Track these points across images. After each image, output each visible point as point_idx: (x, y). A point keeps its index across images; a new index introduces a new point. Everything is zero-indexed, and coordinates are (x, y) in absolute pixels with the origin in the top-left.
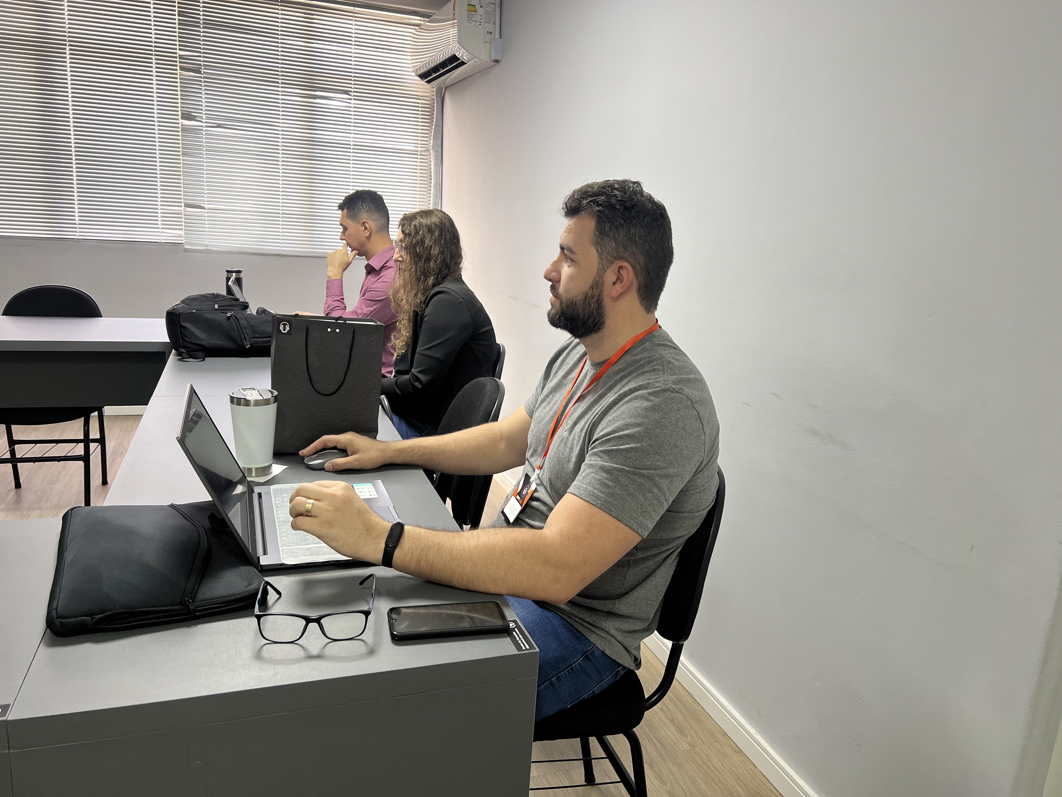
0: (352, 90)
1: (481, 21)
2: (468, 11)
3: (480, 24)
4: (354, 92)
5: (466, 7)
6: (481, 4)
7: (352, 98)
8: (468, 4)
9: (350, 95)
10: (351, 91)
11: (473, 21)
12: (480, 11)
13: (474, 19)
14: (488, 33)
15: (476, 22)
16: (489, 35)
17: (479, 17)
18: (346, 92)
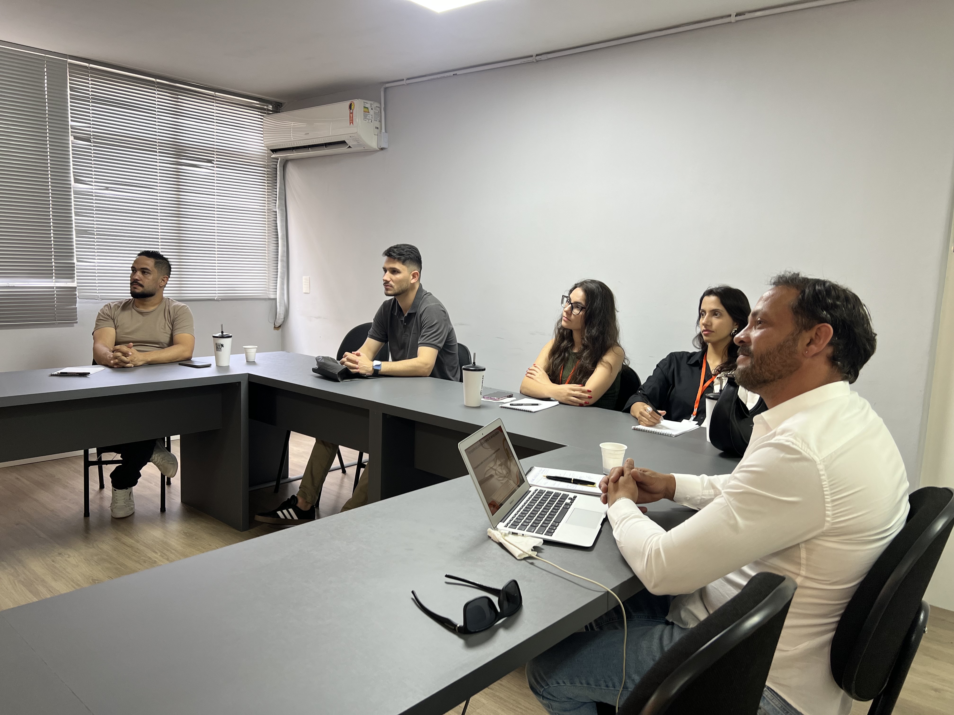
0: (215, 159)
1: (372, 119)
2: (364, 112)
3: (371, 122)
4: (217, 161)
5: (363, 109)
6: (372, 107)
7: (215, 166)
8: (364, 107)
9: (213, 164)
10: (214, 161)
11: (367, 119)
12: (372, 112)
13: (368, 117)
14: (376, 128)
15: (369, 120)
16: (376, 130)
17: (371, 117)
18: (210, 161)
